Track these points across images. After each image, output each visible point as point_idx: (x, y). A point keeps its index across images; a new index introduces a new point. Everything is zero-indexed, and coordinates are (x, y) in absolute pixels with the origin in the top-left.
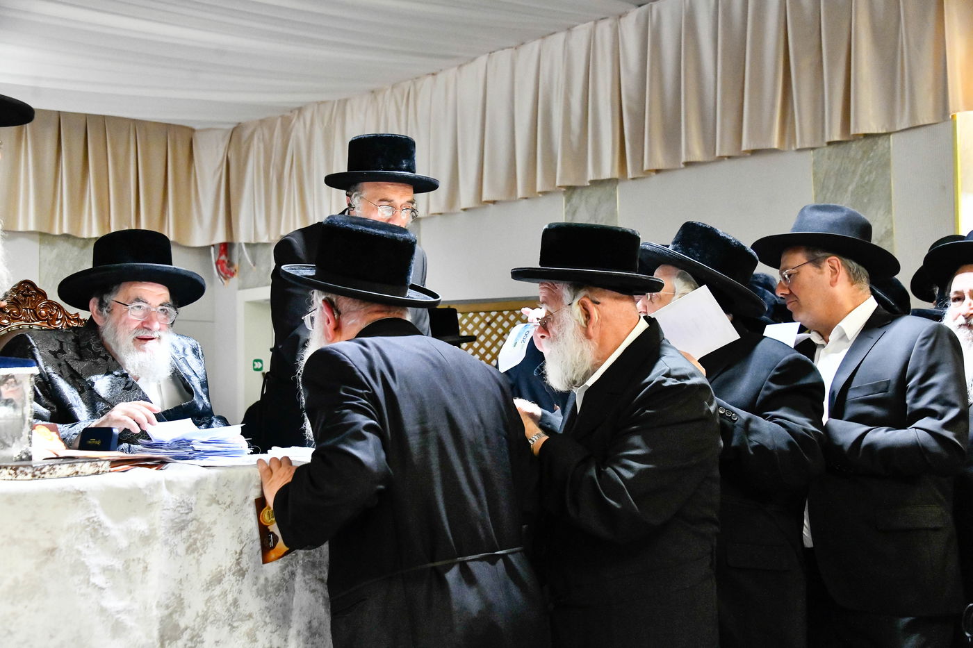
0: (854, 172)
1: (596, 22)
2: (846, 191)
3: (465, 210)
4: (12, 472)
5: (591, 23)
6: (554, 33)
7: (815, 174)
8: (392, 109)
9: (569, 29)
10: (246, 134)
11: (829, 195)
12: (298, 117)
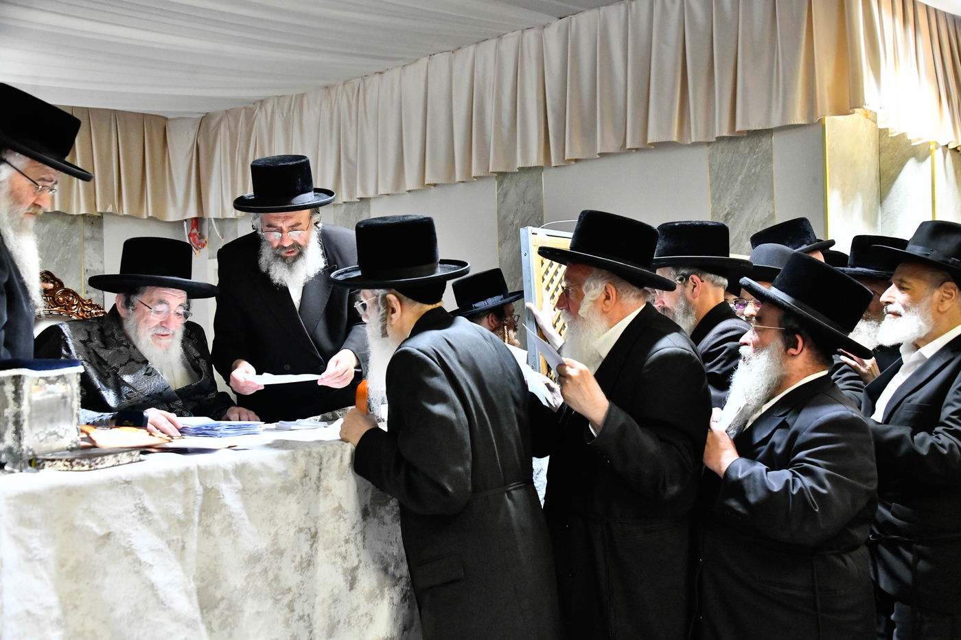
0: (743, 164)
1: (523, 31)
2: (736, 180)
3: (409, 191)
4: (67, 463)
5: (519, 32)
6: (487, 39)
7: (710, 166)
8: (344, 103)
9: (500, 37)
10: (214, 123)
11: (722, 183)
12: (260, 108)
